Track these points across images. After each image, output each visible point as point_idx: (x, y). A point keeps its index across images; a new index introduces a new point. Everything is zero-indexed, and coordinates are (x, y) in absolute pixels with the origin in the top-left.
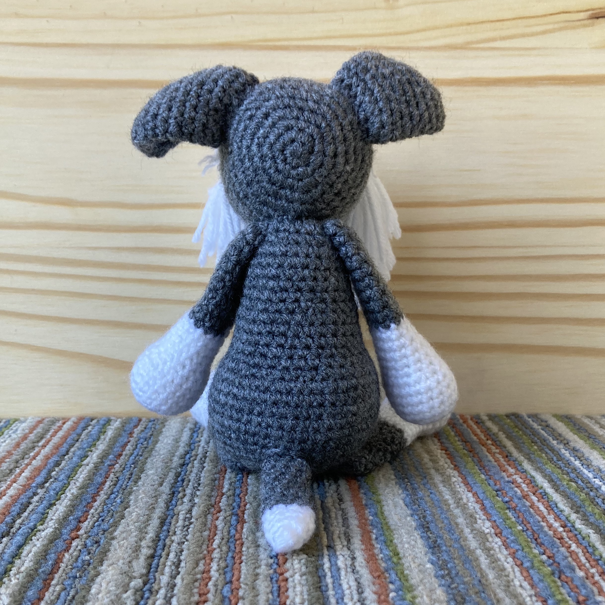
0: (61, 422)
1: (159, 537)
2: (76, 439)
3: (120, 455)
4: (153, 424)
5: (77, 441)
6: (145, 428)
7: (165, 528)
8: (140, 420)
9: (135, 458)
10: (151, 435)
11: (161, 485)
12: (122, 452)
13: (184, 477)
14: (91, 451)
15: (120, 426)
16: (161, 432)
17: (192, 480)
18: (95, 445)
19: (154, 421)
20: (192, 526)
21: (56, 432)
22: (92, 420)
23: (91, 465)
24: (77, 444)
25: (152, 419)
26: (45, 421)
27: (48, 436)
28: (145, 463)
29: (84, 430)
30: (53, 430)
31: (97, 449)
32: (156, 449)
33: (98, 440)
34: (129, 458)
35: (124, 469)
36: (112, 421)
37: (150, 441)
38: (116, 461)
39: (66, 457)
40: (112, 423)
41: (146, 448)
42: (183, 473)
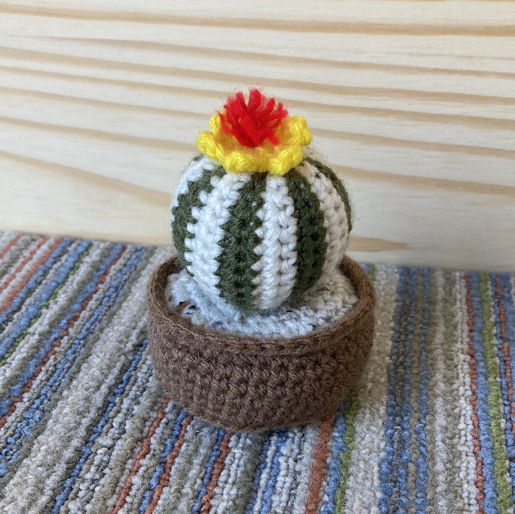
0: (37, 243)
1: (55, 501)
2: (38, 281)
3: (76, 318)
4: (137, 257)
5: (40, 283)
6: (125, 265)
7: (69, 481)
8: (124, 248)
9: (92, 324)
10: (125, 281)
11: (98, 388)
12: (80, 312)
13: (133, 373)
14: (47, 307)
15: (97, 259)
16: (139, 276)
17: (139, 379)
18: (57, 293)
19: (141, 250)
20: (102, 482)
21: (24, 263)
22: (71, 242)
23: (36, 337)
24: (37, 291)
25: (139, 248)
26: (19, 242)
27: (13, 270)
28: (97, 339)
29: (55, 262)
30: (21, 260)
31: (56, 303)
32: (121, 312)
33: (63, 283)
34: (84, 325)
35: (70, 348)
36: (94, 247)
37: (121, 294)
38: (67, 330)
39: (15, 316)
40: (91, 251)
41: (109, 307)
42: (133, 364)
